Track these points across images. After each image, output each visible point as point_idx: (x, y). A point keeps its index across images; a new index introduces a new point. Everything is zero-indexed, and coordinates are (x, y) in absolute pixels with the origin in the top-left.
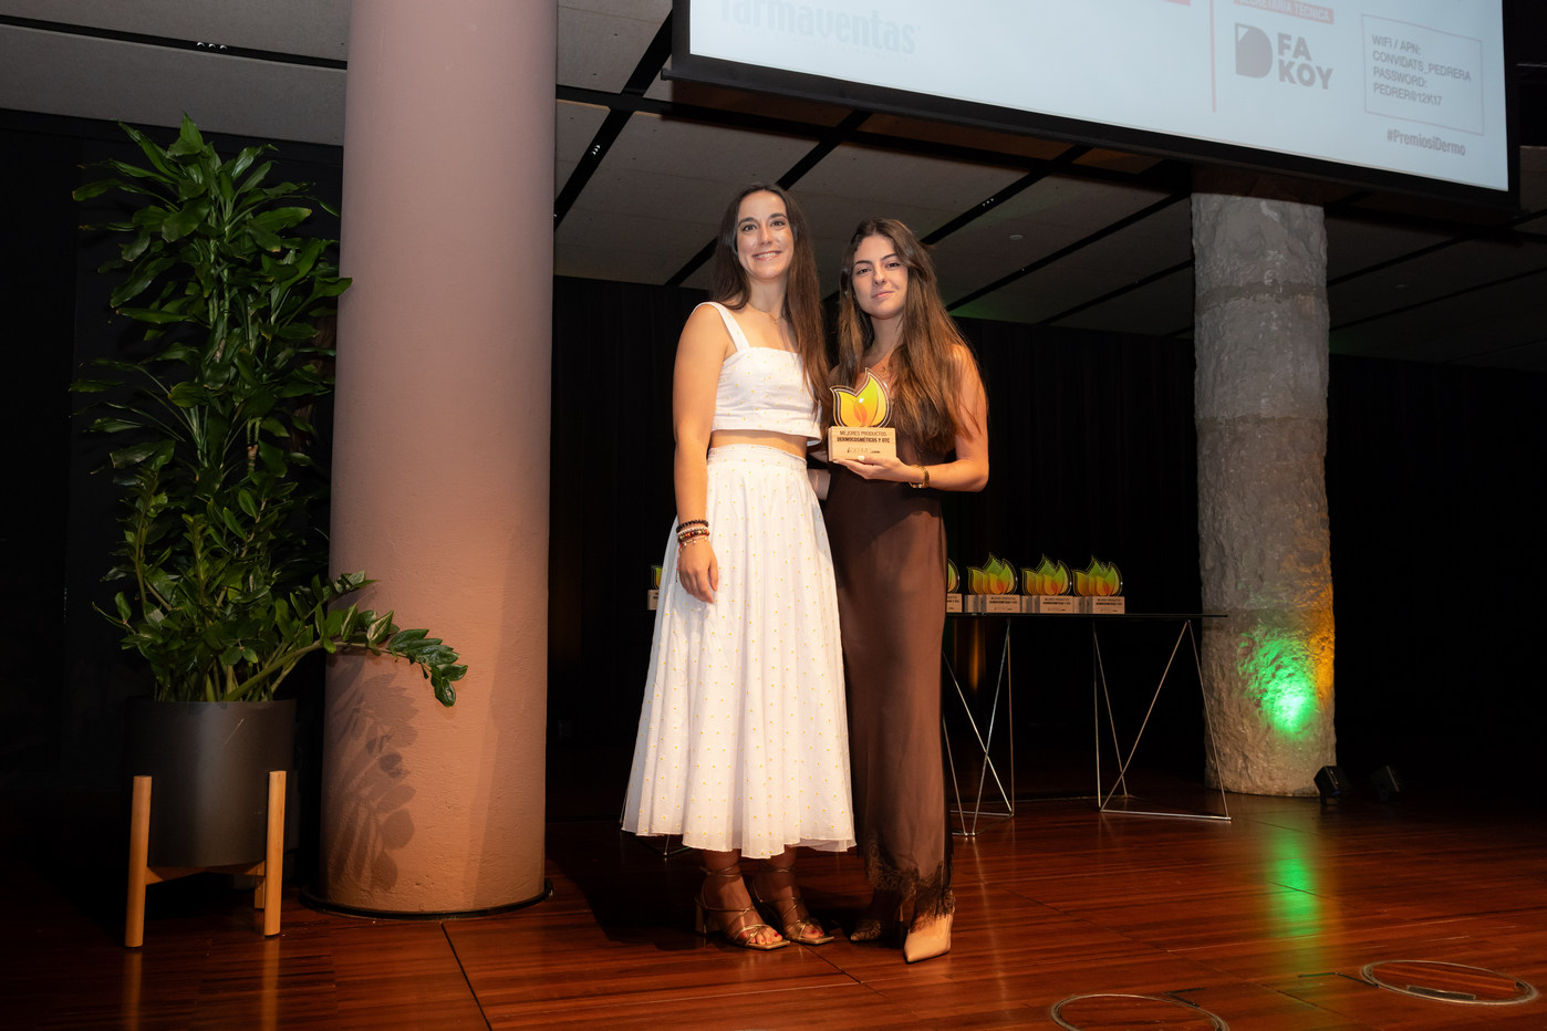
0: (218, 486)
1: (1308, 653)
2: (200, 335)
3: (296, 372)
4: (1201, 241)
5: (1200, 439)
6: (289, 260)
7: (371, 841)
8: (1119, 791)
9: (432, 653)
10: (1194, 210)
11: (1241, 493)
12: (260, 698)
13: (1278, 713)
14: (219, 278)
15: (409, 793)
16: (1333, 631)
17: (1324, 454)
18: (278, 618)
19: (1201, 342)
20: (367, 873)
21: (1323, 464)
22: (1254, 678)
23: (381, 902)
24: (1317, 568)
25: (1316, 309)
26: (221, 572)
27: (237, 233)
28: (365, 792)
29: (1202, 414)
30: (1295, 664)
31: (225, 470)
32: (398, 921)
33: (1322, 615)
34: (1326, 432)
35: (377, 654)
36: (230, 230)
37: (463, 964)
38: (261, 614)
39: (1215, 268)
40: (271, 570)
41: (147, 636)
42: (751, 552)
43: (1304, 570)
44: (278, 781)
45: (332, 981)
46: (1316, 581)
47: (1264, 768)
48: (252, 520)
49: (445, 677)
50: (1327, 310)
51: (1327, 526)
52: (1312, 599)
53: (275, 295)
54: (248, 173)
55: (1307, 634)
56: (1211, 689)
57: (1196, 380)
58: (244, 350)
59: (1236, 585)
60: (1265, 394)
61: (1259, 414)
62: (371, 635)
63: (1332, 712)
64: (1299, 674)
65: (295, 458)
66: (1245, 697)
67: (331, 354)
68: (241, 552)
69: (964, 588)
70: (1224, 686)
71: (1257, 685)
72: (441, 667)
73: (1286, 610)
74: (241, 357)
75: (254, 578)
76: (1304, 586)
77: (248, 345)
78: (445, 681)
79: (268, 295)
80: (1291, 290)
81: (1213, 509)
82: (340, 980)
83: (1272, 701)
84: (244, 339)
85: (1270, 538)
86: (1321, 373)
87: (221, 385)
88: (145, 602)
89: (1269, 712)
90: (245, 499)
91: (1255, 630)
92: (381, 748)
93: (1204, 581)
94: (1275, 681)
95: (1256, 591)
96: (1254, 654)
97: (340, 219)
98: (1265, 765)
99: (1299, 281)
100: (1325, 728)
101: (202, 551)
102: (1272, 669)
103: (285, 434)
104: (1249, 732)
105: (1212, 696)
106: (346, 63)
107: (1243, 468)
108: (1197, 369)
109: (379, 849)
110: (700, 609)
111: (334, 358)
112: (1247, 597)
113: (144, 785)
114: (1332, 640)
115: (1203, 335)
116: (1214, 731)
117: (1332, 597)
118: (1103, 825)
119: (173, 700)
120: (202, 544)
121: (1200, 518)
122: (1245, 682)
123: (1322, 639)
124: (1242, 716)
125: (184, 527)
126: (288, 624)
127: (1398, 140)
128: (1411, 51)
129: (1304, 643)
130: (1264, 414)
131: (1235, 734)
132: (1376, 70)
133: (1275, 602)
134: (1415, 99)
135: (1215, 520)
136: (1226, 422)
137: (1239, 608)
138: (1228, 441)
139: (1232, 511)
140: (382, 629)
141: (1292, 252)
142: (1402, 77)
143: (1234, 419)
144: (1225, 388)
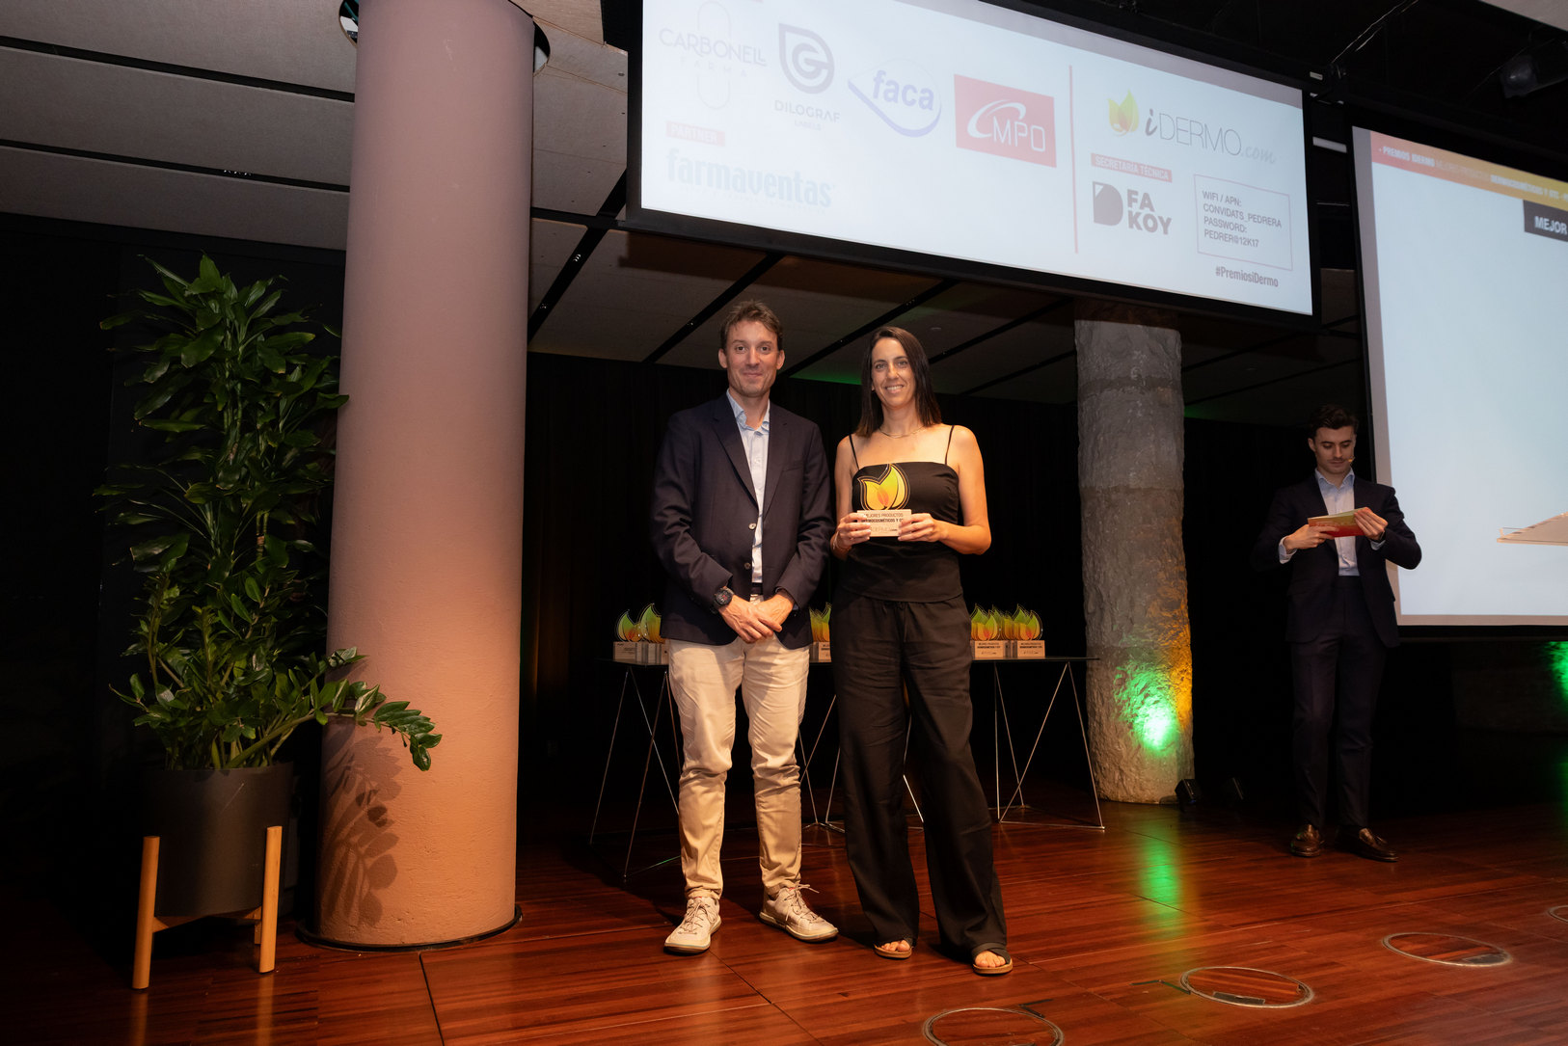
0: (227, 574)
1: (1170, 683)
2: (215, 440)
3: (301, 471)
4: (1081, 341)
5: (1083, 504)
6: (295, 377)
7: (359, 884)
8: (1017, 802)
9: (411, 722)
11: (1115, 550)
12: (261, 761)
13: (1146, 734)
14: (233, 390)
15: (393, 840)
16: (1190, 664)
17: (1181, 518)
18: (277, 692)
19: (1082, 423)
20: (355, 910)
21: (1181, 526)
22: (1127, 704)
23: (368, 936)
24: (1177, 612)
25: (1172, 398)
26: (228, 652)
27: (250, 352)
28: (355, 839)
29: (1082, 485)
30: (1159, 693)
31: (235, 556)
32: (382, 954)
33: (1181, 652)
34: (1182, 499)
35: (363, 724)
36: (245, 351)
37: (433, 996)
38: (263, 688)
39: (1092, 363)
40: (273, 648)
41: (156, 715)
43: (1165, 614)
44: (275, 836)
45: (315, 1018)
46: (1176, 623)
47: (1136, 779)
48: (258, 604)
49: (422, 745)
50: (1182, 400)
51: (1185, 579)
52: (1172, 638)
53: (283, 405)
54: (260, 302)
55: (1170, 667)
57: (1079, 453)
58: (254, 454)
59: (1112, 626)
60: (1132, 469)
61: (1128, 485)
62: (359, 707)
63: (1191, 732)
64: (1163, 701)
65: (300, 545)
66: (1120, 720)
67: (333, 452)
68: (247, 632)
70: (1103, 711)
71: (1129, 710)
72: (419, 736)
73: (1152, 647)
74: (251, 460)
75: (257, 658)
76: (1167, 627)
77: (258, 448)
78: (423, 751)
79: (277, 406)
80: (1152, 384)
81: (1094, 563)
82: (323, 1016)
83: (1142, 724)
84: (255, 441)
85: (1138, 588)
86: (1178, 451)
87: (231, 486)
88: (157, 683)
89: (1139, 733)
90: (251, 584)
91: (1127, 664)
92: (369, 800)
93: (1088, 623)
94: (1144, 707)
95: (1129, 631)
96: (1127, 684)
97: (340, 339)
99: (1159, 376)
100: (1185, 745)
101: (210, 636)
102: (1141, 697)
103: (293, 522)
104: (1123, 750)
107: (1116, 529)
108: (1080, 445)
109: (365, 890)
111: (333, 457)
112: (1121, 637)
113: (154, 845)
114: (1190, 671)
115: (1084, 417)
116: (1096, 748)
117: (1189, 636)
118: (1002, 836)
119: (180, 768)
120: (210, 631)
121: (1084, 569)
122: (1120, 708)
123: (1182, 671)
124: (1118, 737)
125: (194, 615)
126: (285, 697)
127: (1225, 274)
128: (1233, 203)
129: (1167, 674)
130: (1133, 485)
131: (1113, 751)
132: (1206, 220)
133: (1143, 640)
134: (1237, 242)
135: (1095, 572)
136: (1103, 490)
137: (1115, 645)
138: (1104, 506)
139: (1108, 564)
140: (369, 702)
141: (1153, 352)
142: (1226, 225)
143: (1108, 489)
144: (1101, 463)
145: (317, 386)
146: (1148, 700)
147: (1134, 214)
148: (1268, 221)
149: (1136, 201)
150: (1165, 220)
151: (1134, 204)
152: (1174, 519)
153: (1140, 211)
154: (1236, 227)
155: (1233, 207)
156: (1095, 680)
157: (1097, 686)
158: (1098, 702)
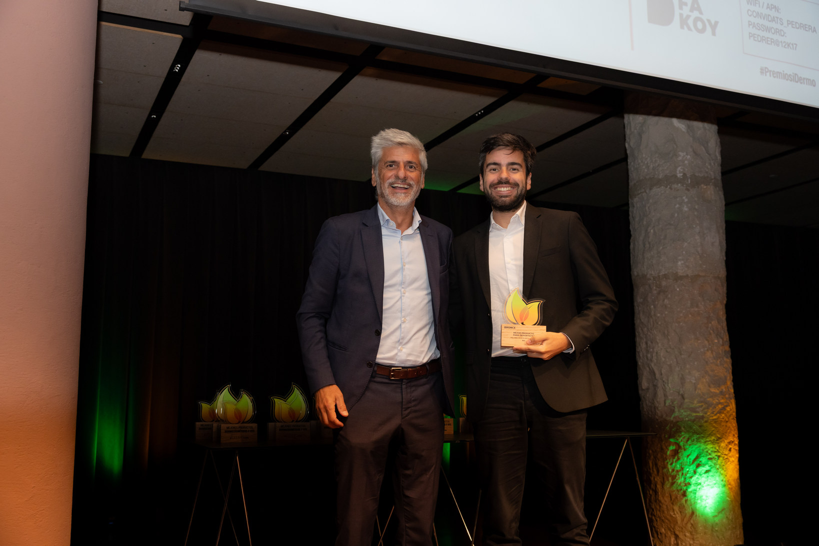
1: (719, 454)
4: (632, 144)
5: (636, 289)
10: (626, 121)
11: (666, 332)
13: (699, 501)
16: (736, 436)
17: (725, 302)
19: (634, 218)
21: (724, 310)
22: (680, 473)
24: (723, 388)
25: (714, 195)
29: (635, 272)
30: (710, 463)
33: (729, 424)
34: (725, 285)
39: (642, 164)
43: (714, 389)
46: (723, 398)
47: (690, 544)
50: (722, 196)
51: (730, 358)
52: (720, 412)
55: (719, 438)
56: (650, 482)
57: (632, 246)
59: (665, 403)
60: (680, 258)
61: (677, 273)
63: (739, 499)
64: (713, 470)
66: (674, 489)
70: (658, 480)
71: (683, 479)
73: (703, 422)
76: (715, 402)
80: (696, 182)
81: (646, 343)
83: (695, 492)
85: (688, 366)
86: (720, 243)
89: (692, 501)
91: (681, 436)
93: (643, 399)
94: (697, 476)
95: (681, 406)
96: (680, 455)
98: (692, 542)
99: (702, 175)
100: (734, 512)
102: (693, 467)
104: (678, 517)
105: (650, 488)
107: (666, 313)
108: (632, 238)
112: (673, 411)
114: (737, 442)
115: (635, 212)
116: (652, 514)
117: (735, 410)
121: (638, 349)
122: (674, 477)
123: (730, 443)
124: (673, 504)
127: (768, 74)
128: (773, 10)
129: (716, 446)
130: (681, 273)
131: (668, 517)
132: (750, 23)
133: (695, 414)
134: (778, 45)
135: (648, 351)
136: (653, 277)
137: (668, 418)
138: (655, 292)
139: (660, 345)
141: (695, 152)
142: (768, 29)
143: (659, 276)
144: (652, 253)
146: (701, 470)
147: (684, 16)
148: (803, 27)
149: (686, 4)
150: (713, 22)
151: (684, 7)
152: (719, 301)
153: (690, 14)
154: (778, 31)
155: (773, 13)
156: (650, 452)
157: (652, 457)
158: (653, 471)
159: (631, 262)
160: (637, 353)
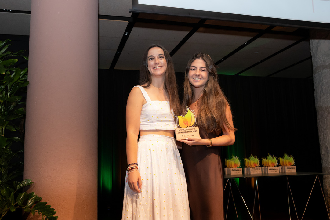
4: (313, 51)
5: (318, 113)
6: (12, 76)
9: (47, 211)
19: (316, 83)
29: (317, 105)
39: (318, 60)
42: (154, 173)
53: (9, 86)
57: (315, 94)
65: (15, 139)
69: (243, 165)
72: (50, 216)
79: (6, 87)
81: (323, 135)
93: (323, 159)
97: (28, 61)
103: (15, 130)
106: (30, 12)
108: (315, 91)
110: (136, 194)
115: (316, 80)
121: (320, 138)
135: (324, 138)
136: (325, 107)
140: (33, 201)
143: (328, 106)
144: (324, 97)
145: (21, 79)
156: (327, 181)
157: (328, 183)
158: (328, 189)
159: (315, 101)
160: (319, 140)
